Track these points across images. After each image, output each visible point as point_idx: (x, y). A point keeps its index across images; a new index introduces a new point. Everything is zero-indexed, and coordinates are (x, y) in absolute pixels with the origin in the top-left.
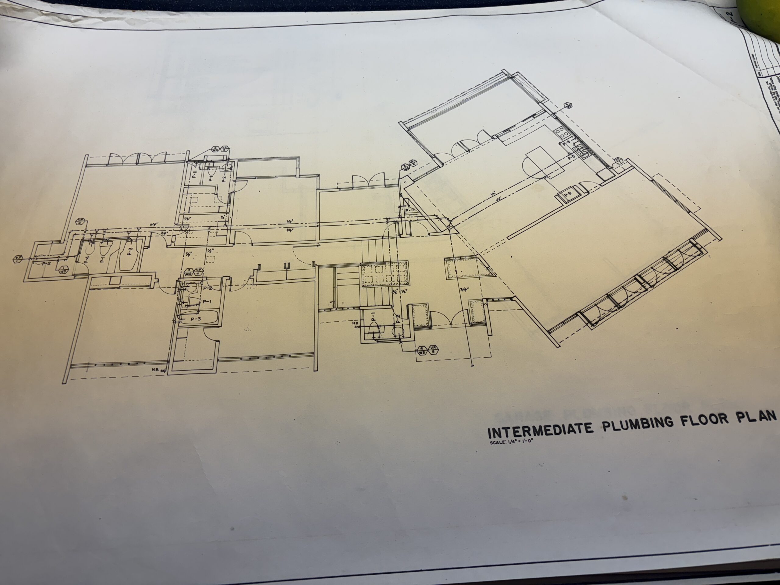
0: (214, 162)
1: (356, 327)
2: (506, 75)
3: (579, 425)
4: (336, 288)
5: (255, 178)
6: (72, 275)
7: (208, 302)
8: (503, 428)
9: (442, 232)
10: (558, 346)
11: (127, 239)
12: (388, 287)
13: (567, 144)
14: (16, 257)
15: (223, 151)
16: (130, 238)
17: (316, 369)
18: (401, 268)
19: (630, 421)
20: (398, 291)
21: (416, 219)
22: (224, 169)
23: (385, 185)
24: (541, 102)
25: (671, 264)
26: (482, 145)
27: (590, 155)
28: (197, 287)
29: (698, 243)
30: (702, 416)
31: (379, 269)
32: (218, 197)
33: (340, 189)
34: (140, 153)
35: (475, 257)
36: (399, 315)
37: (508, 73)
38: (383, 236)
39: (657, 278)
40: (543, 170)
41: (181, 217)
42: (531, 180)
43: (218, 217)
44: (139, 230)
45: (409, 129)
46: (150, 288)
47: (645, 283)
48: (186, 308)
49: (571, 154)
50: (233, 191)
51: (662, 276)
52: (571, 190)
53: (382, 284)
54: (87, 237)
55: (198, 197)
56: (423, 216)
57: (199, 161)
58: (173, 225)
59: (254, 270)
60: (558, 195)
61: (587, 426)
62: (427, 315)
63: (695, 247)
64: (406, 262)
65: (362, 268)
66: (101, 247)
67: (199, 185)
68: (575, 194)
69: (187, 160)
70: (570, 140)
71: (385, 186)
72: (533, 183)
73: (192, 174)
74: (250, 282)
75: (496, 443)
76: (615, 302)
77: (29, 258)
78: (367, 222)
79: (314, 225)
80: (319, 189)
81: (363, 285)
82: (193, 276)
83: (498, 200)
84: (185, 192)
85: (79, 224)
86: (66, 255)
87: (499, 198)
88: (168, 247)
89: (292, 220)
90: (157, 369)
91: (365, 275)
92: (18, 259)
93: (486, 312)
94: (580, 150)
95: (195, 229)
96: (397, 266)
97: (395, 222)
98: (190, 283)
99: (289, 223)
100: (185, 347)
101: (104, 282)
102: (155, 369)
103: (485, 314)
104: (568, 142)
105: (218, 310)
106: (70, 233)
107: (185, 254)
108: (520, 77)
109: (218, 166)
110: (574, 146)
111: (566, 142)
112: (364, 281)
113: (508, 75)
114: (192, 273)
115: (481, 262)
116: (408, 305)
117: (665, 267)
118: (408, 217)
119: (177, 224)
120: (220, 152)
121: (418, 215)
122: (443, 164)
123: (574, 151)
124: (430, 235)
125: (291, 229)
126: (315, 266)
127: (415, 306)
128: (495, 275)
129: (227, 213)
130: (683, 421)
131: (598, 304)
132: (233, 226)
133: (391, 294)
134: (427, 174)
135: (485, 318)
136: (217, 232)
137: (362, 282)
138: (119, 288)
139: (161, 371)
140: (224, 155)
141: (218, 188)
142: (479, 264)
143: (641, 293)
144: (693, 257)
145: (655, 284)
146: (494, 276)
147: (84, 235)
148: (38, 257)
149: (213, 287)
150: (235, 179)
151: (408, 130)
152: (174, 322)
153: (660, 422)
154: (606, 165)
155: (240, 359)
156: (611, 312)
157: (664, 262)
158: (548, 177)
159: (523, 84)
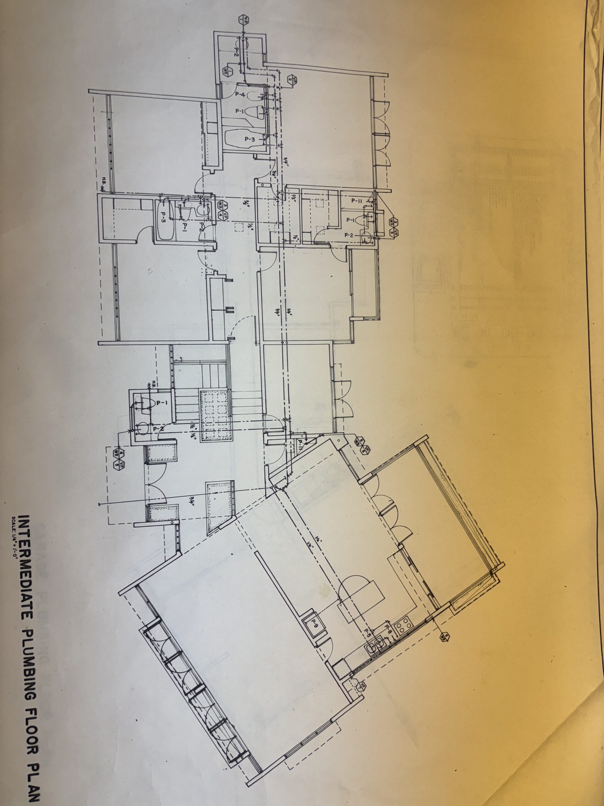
0: (375, 222)
1: (149, 384)
2: (496, 567)
3: (31, 605)
4: (199, 364)
5: (351, 270)
6: (221, 81)
7: (185, 229)
8: (29, 530)
9: (269, 479)
10: (121, 593)
11: (266, 135)
12: (199, 419)
13: (387, 630)
14: (247, 17)
15: (390, 231)
16: (268, 137)
17: (100, 343)
18: (223, 434)
19: (33, 658)
20: (193, 429)
21: (289, 451)
22: (363, 235)
23: (336, 418)
24: (451, 605)
25: (218, 726)
26: (390, 531)
27: (371, 655)
28: (204, 215)
29: (243, 759)
30: (35, 730)
31: (223, 409)
32: (324, 230)
33: (332, 368)
34: (389, 136)
35: (234, 514)
36: (163, 430)
37: (498, 569)
38: (267, 414)
39: (200, 708)
40: (350, 598)
41: (297, 191)
42: (337, 585)
43: (296, 232)
44: (279, 146)
45: (417, 447)
46: (203, 166)
47: (195, 694)
48: (177, 206)
49: (373, 633)
50: (332, 246)
51: (203, 713)
52: (320, 628)
53: (204, 412)
54: (271, 91)
55: (323, 207)
56: (291, 460)
57: (376, 204)
58: (285, 183)
59: (226, 275)
60: (315, 613)
61: (30, 614)
62: (162, 460)
63: (239, 755)
64: (231, 439)
65: (224, 391)
66: (256, 108)
67: (342, 208)
68: (315, 631)
69: (377, 190)
70: (393, 633)
71: (334, 417)
72: (332, 585)
73: (356, 199)
74: (210, 271)
75: (14, 522)
76: (171, 659)
77: (245, 32)
78: (287, 397)
79: (284, 339)
80: (333, 344)
81: (202, 392)
82: (218, 210)
83: (308, 545)
84: (330, 193)
85: (289, 79)
86: (247, 71)
87: (312, 545)
88: (256, 181)
89: (291, 315)
90: (104, 182)
91: (215, 394)
92: (244, 19)
93: (163, 523)
94: (377, 644)
95: (280, 207)
96: (226, 429)
97: (285, 428)
98: (208, 207)
99: (287, 311)
100: (129, 208)
101: (211, 115)
102: (104, 181)
103: (159, 521)
104: (390, 632)
105: (174, 239)
106: (277, 70)
107: (245, 200)
108: (492, 583)
109: (368, 227)
110: (383, 638)
111: (390, 629)
112: (207, 393)
113: (495, 570)
114: (222, 209)
115: (226, 521)
116: (176, 440)
117: (214, 719)
118: (291, 442)
119: (286, 187)
120: (388, 228)
121: (293, 454)
122: (362, 484)
123: (376, 637)
124: (266, 466)
125: (280, 314)
126: (228, 340)
127: (175, 447)
128: (209, 535)
129: (302, 242)
130: (31, 710)
131: (171, 640)
132: (284, 249)
133: (190, 422)
134: (349, 465)
135: (156, 521)
136: (275, 232)
137: (206, 391)
138: (203, 133)
139: (102, 187)
140: (384, 233)
141: (337, 229)
142: (225, 519)
143: (182, 688)
144: (225, 750)
145: (193, 705)
146: (207, 534)
147: (274, 87)
148: (245, 42)
149: (203, 233)
150: (348, 247)
151: (415, 445)
152: (161, 195)
153: (30, 687)
154: (356, 671)
155: (115, 266)
156: (160, 653)
157: (221, 719)
158: (340, 603)
159: (480, 586)
